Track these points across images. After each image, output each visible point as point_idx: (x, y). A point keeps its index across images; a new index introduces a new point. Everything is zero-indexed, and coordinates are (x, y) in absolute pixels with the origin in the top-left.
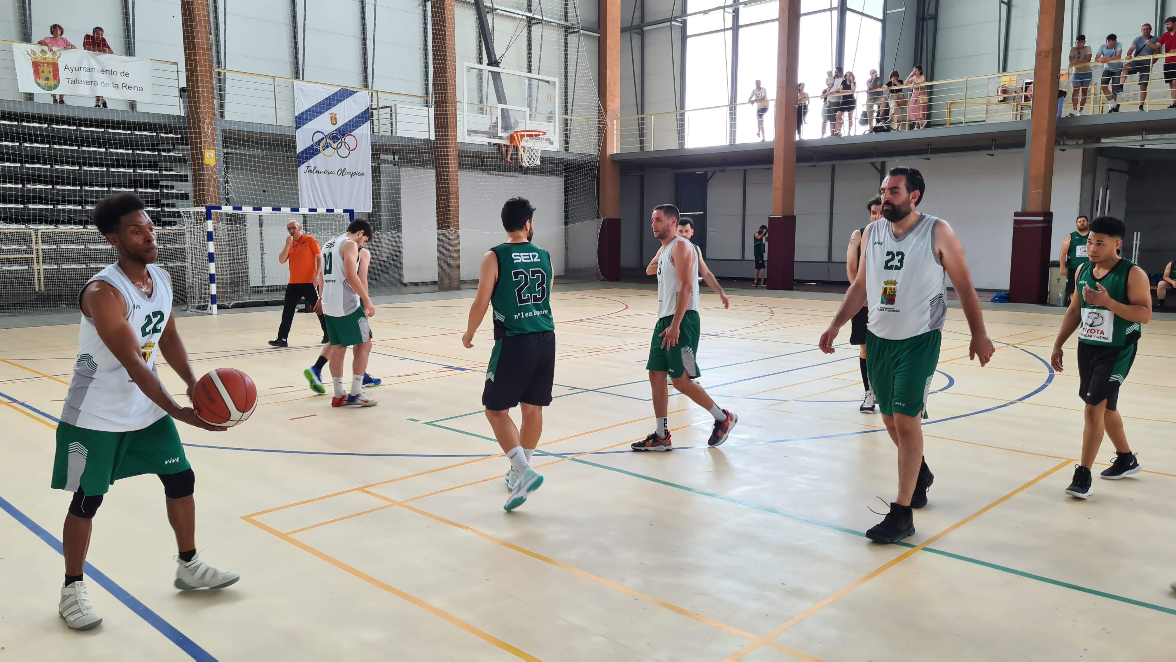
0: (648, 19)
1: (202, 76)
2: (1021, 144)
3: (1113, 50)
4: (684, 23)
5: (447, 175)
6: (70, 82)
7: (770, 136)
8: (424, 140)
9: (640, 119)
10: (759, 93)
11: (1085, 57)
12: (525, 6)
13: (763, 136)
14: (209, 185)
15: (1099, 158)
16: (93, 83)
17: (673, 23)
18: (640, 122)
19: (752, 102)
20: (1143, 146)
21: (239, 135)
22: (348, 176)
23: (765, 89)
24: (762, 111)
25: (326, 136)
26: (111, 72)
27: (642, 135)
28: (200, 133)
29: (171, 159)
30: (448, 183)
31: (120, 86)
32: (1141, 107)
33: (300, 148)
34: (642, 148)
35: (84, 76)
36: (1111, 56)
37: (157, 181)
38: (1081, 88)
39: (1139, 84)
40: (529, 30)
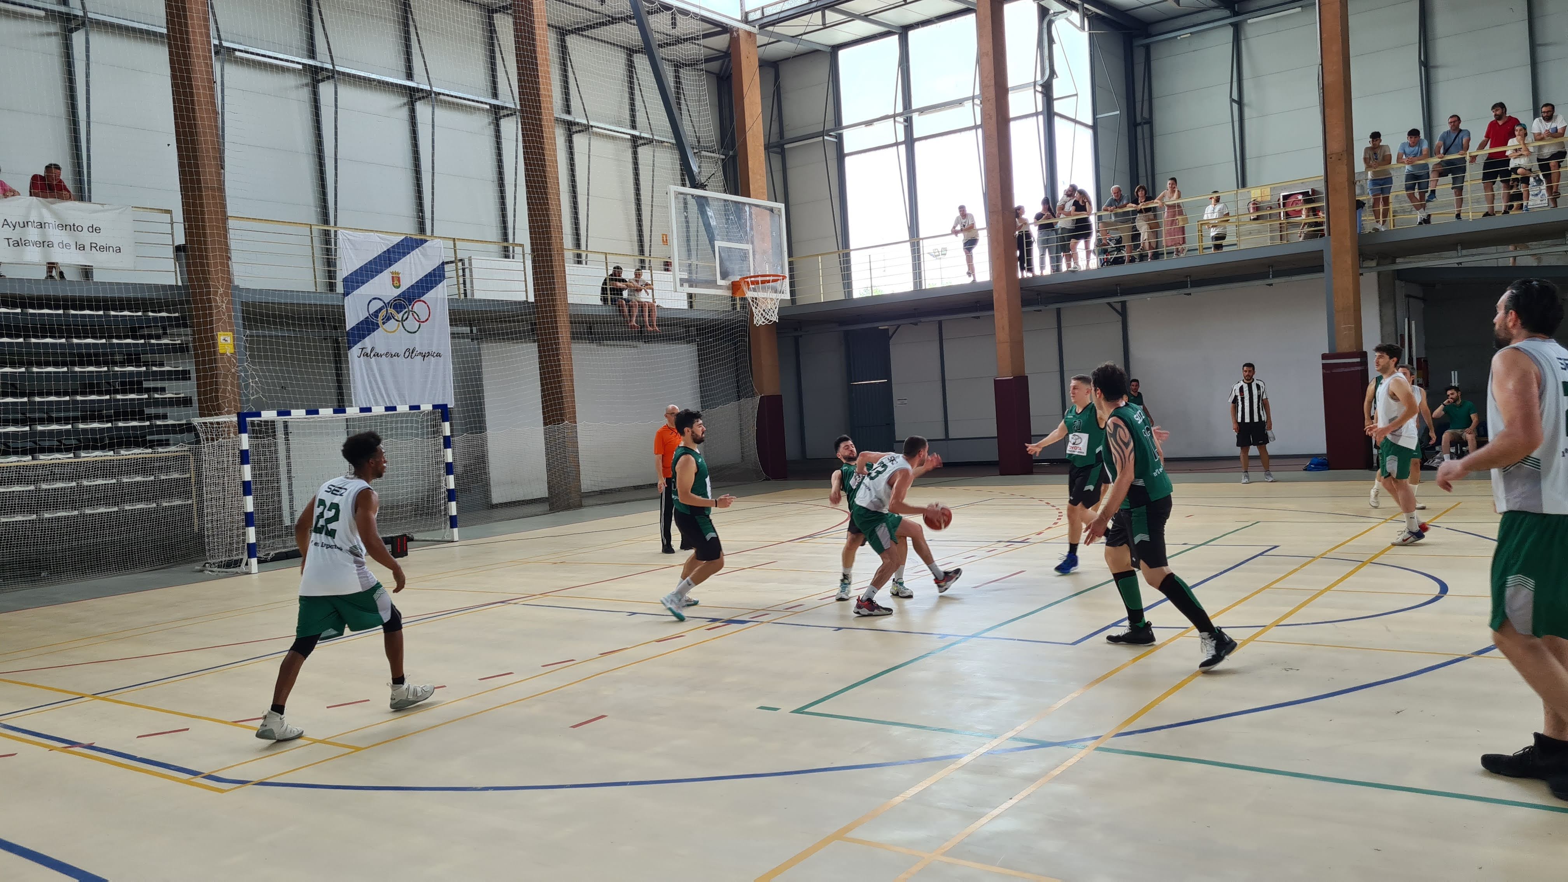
0: (788, 135)
1: (211, 227)
3: (1417, 148)
4: (840, 137)
5: (557, 349)
6: (11, 244)
7: (983, 274)
8: (520, 303)
10: (964, 221)
11: (1384, 157)
12: (628, 122)
13: (974, 276)
14: (225, 383)
15: (1397, 282)
16: (46, 244)
17: (826, 138)
19: (955, 232)
21: (267, 308)
22: (420, 358)
23: (971, 216)
24: (970, 244)
25: (386, 305)
26: (73, 228)
28: (210, 308)
29: (162, 349)
30: (559, 360)
31: (88, 247)
32: (1458, 216)
33: (351, 322)
34: (795, 302)
35: (33, 234)
36: (1415, 155)
37: (140, 383)
38: (1381, 196)
39: (1453, 188)
40: (635, 153)
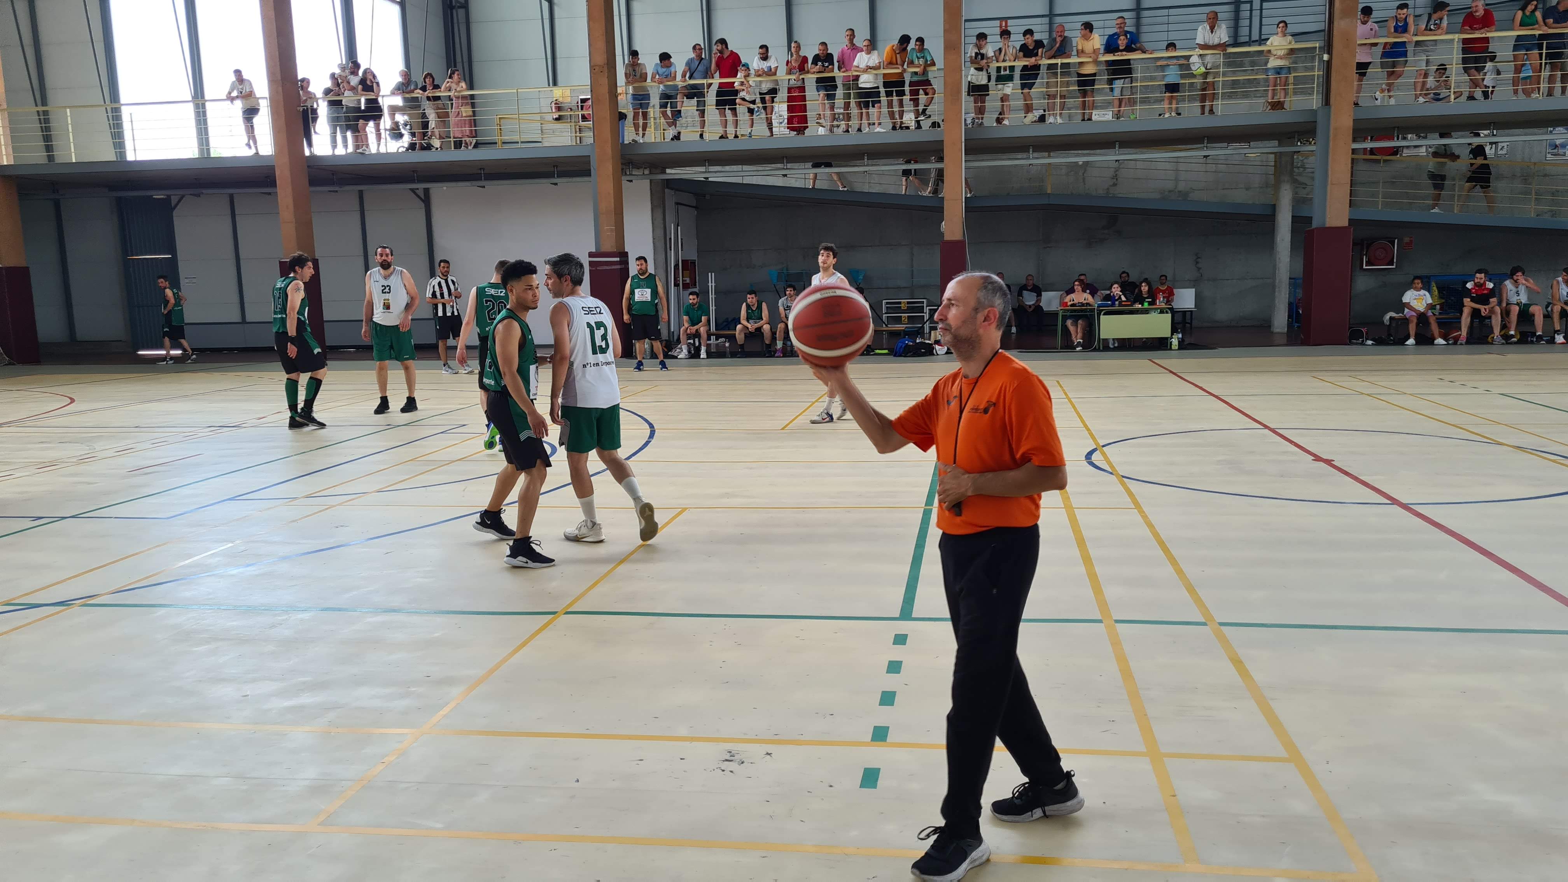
2: (587, 173)
3: (668, 70)
9: (41, 113)
13: (256, 148)
15: (666, 190)
18: (42, 117)
19: (232, 99)
20: (708, 178)
23: (249, 81)
24: (250, 113)
27: (47, 138)
32: (701, 136)
34: (51, 158)
36: (667, 76)
38: (641, 110)
39: (697, 110)
